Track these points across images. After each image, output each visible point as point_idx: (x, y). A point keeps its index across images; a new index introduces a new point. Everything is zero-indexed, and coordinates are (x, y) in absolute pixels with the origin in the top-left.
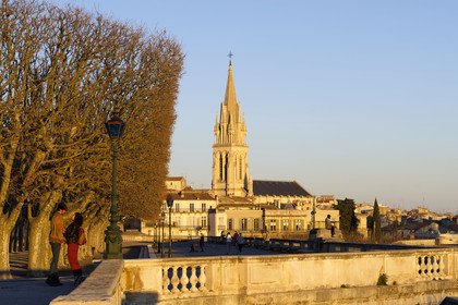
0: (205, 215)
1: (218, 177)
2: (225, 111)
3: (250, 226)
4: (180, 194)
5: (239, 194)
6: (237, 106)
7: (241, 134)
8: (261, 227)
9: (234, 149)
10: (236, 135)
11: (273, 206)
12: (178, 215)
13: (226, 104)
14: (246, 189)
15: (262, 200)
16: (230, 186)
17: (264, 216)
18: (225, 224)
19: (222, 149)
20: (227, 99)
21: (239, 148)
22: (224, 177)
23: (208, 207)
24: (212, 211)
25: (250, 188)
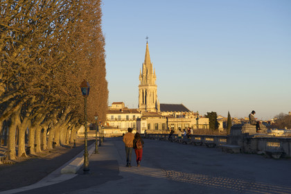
0: (135, 122)
1: (142, 102)
2: (144, 67)
3: (160, 127)
4: (121, 110)
5: (153, 111)
6: (151, 65)
7: (153, 79)
8: (166, 128)
9: (150, 87)
10: (151, 80)
11: (172, 117)
12: (120, 122)
13: (145, 64)
14: (156, 108)
15: (165, 114)
16: (148, 107)
17: (167, 122)
18: (146, 126)
19: (143, 87)
20: (145, 61)
21: (153, 87)
22: (145, 102)
23: (136, 117)
24: (139, 120)
25: (159, 108)
